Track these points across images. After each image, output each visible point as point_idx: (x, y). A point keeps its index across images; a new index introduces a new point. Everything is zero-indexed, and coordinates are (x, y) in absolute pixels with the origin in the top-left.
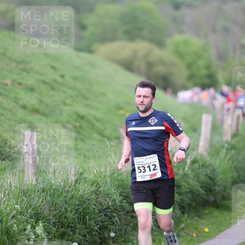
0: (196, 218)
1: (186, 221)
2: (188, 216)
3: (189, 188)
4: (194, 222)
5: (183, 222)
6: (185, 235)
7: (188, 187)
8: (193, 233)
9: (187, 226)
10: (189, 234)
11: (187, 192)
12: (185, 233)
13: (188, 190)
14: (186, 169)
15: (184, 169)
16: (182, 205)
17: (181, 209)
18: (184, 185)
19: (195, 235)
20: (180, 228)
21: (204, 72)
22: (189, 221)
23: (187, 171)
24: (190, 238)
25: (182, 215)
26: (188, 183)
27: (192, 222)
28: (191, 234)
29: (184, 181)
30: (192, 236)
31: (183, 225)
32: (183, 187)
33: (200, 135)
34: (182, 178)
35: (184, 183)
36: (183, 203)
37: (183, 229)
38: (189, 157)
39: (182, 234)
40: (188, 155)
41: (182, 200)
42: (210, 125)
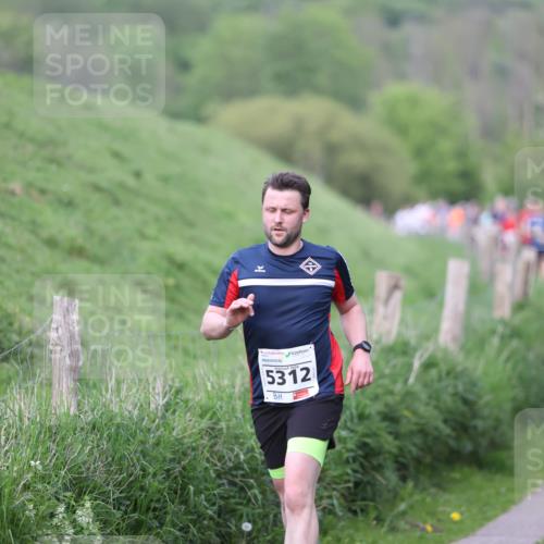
0: (433, 490)
1: (411, 495)
2: (416, 486)
3: (416, 424)
4: (428, 500)
5: (403, 500)
6: (407, 527)
7: (414, 419)
8: (425, 522)
9: (411, 507)
10: (417, 526)
11: (412, 432)
12: (407, 523)
13: (414, 428)
14: (411, 380)
15: (406, 381)
16: (401, 459)
17: (399, 470)
18: (406, 417)
19: (429, 528)
20: (396, 511)
21: (452, 166)
22: (417, 497)
23: (413, 386)
24: (418, 534)
25: (401, 483)
26: (415, 413)
27: (423, 500)
28: (421, 525)
29: (407, 408)
30: (424, 530)
31: (402, 506)
32: (404, 421)
33: (441, 305)
34: (403, 400)
35: (406, 413)
36: (404, 457)
37: (404, 513)
38: (418, 355)
39: (402, 524)
40: (415, 350)
41: (401, 449)
42: (464, 284)
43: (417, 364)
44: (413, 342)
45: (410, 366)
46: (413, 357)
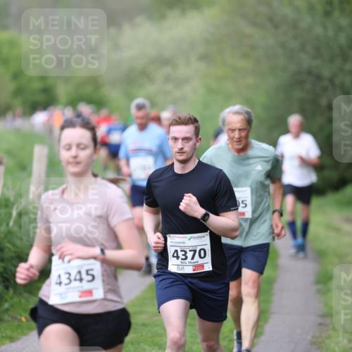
0: (26, 295)
1: (11, 299)
2: (15, 292)
3: (15, 252)
4: (23, 301)
5: (6, 301)
6: (10, 319)
7: (13, 249)
8: (21, 315)
9: (12, 306)
10: (16, 318)
11: (12, 258)
12: (9, 316)
13: (13, 255)
14: (11, 224)
15: (8, 224)
16: (5, 275)
17: (3, 282)
18: (8, 247)
19: (24, 319)
20: (2, 309)
21: (37, 85)
22: (16, 299)
23: (12, 227)
24: (16, 323)
25: (5, 291)
26: (14, 245)
27: (20, 301)
28: (19, 317)
29: (9, 242)
30: (20, 321)
31: (6, 305)
32: (6, 250)
33: (30, 175)
34: (6, 236)
35: (8, 245)
36: (7, 274)
37: (7, 310)
38: (15, 208)
39: (6, 317)
40: (13, 204)
41: (5, 269)
42: (44, 161)
43: (14, 213)
44: (12, 199)
45: (10, 215)
46: (13, 208)
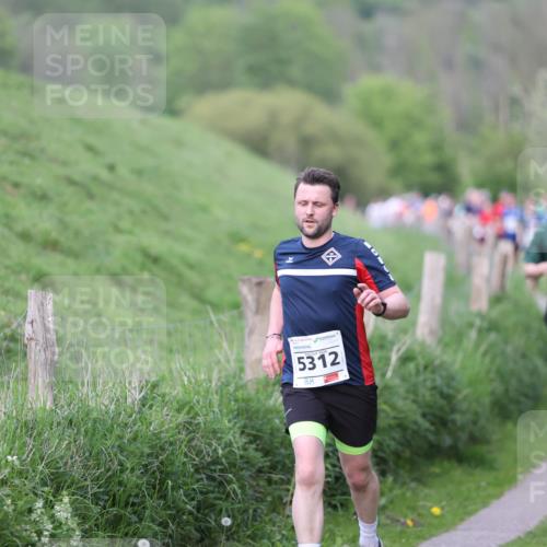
0: (413, 485)
1: (391, 490)
2: (395, 481)
3: (395, 418)
4: (409, 494)
5: (383, 494)
6: (389, 522)
7: (392, 414)
8: (406, 517)
9: (392, 502)
10: (398, 521)
11: (391, 427)
12: (388, 517)
13: (392, 422)
14: (389, 374)
15: (384, 375)
16: (380, 454)
17: (378, 464)
18: (384, 411)
19: (410, 523)
21: (428, 158)
22: (397, 492)
23: (390, 379)
24: (399, 528)
25: (381, 478)
26: (393, 407)
27: (404, 494)
28: (402, 520)
29: (385, 402)
30: (404, 524)
31: (383, 501)
32: (382, 415)
33: (418, 298)
34: (381, 394)
35: (384, 407)
36: (384, 452)
37: (384, 508)
38: (395, 348)
39: (383, 519)
40: (392, 343)
41: (380, 444)
42: (440, 278)
43: (394, 358)
44: (390, 335)
45: (388, 359)
46: (391, 350)
